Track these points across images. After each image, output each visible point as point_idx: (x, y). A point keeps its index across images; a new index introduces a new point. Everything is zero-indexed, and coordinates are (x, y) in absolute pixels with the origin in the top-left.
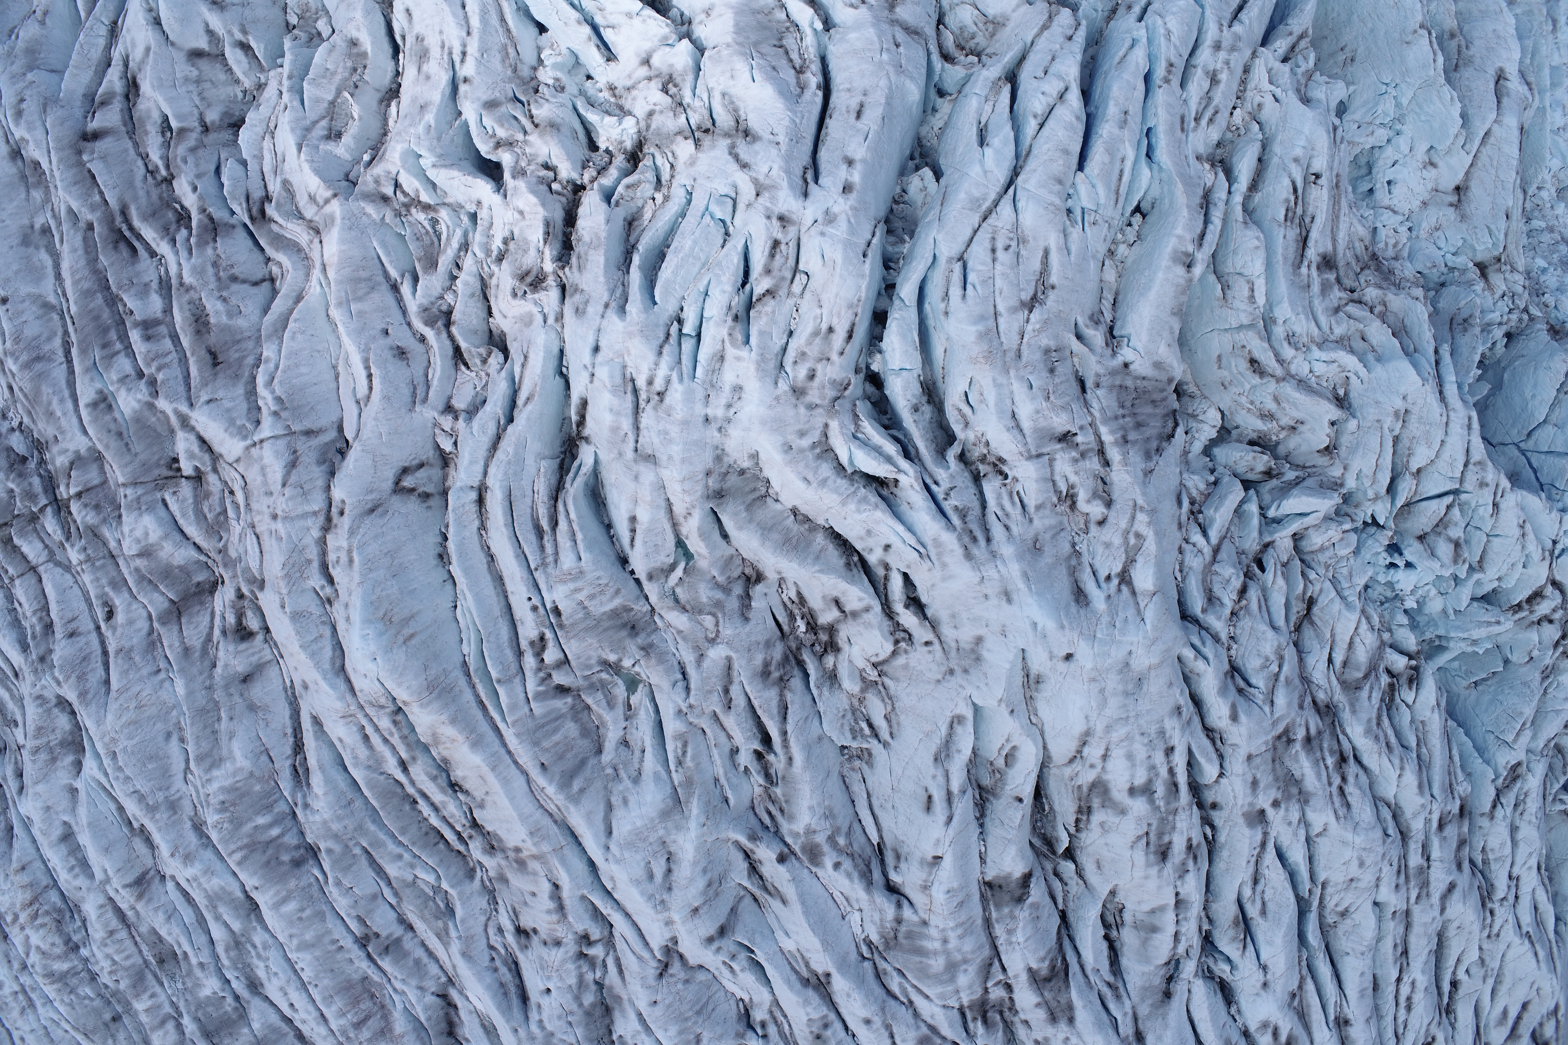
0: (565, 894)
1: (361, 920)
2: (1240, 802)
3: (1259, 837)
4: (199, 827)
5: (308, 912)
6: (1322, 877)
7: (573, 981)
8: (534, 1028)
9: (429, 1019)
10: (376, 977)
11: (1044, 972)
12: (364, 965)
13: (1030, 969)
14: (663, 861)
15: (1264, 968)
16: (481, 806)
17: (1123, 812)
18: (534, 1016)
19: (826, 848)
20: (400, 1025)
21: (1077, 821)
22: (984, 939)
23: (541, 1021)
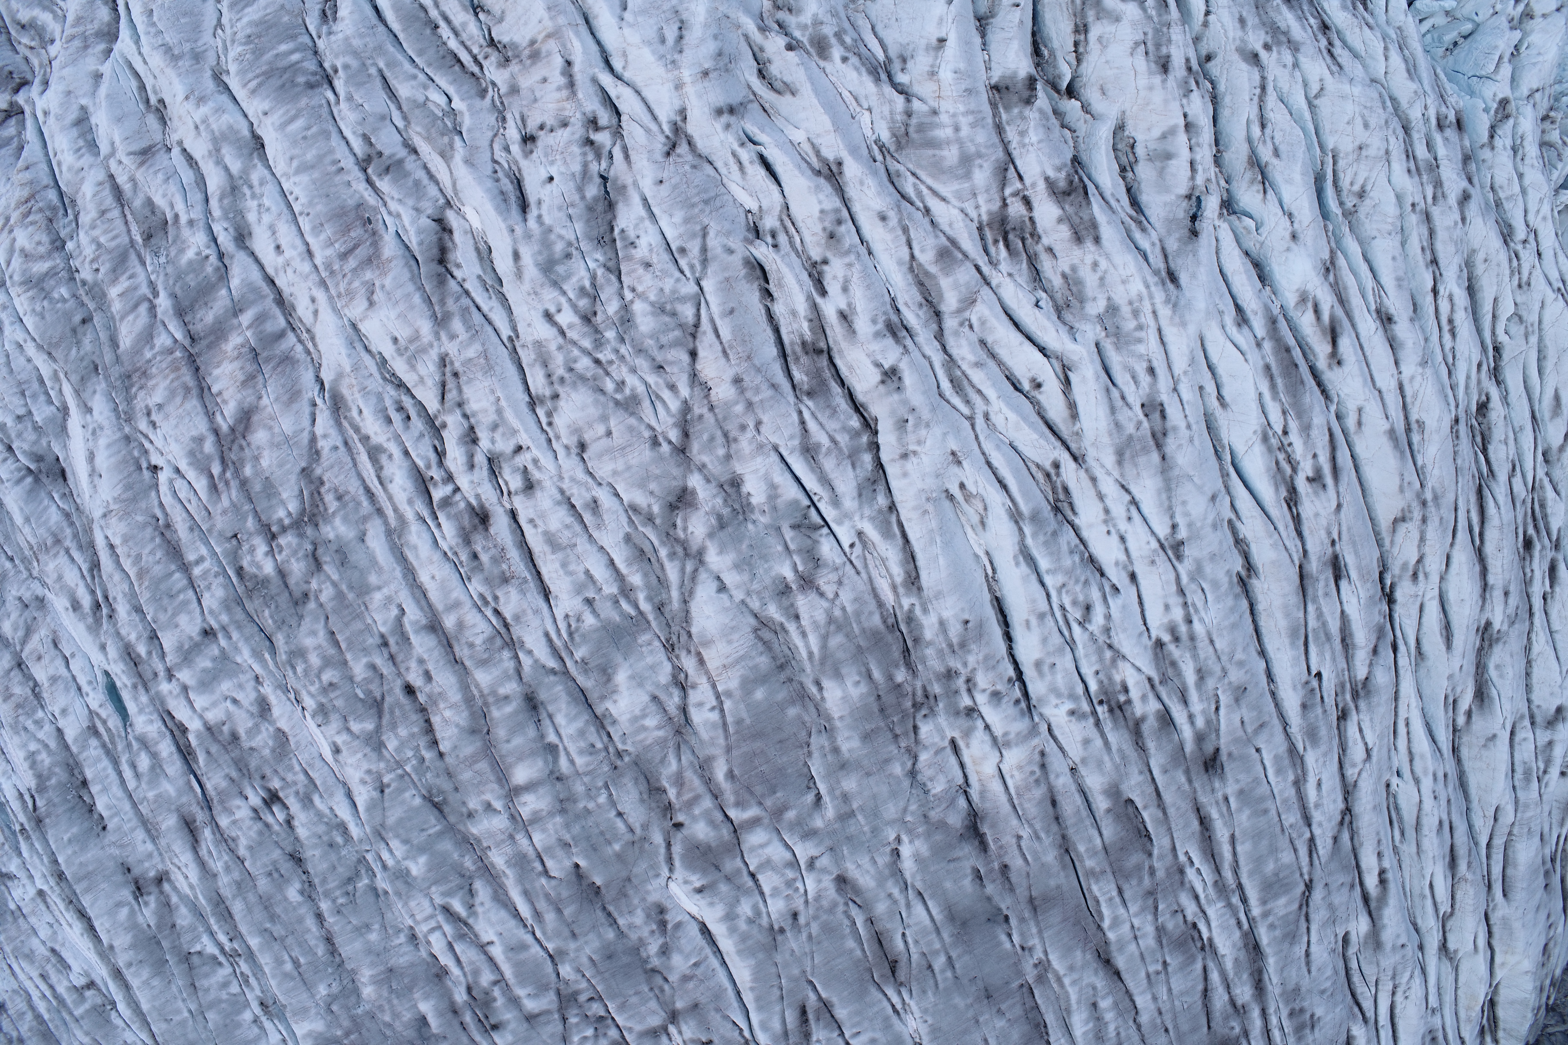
0: (577, 68)
1: (366, 139)
2: (1231, 34)
3: (1257, 77)
4: (218, 77)
5: (314, 129)
6: (1330, 143)
7: (577, 168)
8: (532, 223)
9: (421, 243)
10: (371, 199)
11: (1062, 184)
12: (361, 187)
13: (1047, 179)
14: (675, 27)
15: (1290, 216)
16: (501, 20)
17: (1118, 19)
18: (533, 212)
19: (833, 41)
20: (389, 248)
21: (1076, 44)
22: (996, 140)
23: (539, 217)
